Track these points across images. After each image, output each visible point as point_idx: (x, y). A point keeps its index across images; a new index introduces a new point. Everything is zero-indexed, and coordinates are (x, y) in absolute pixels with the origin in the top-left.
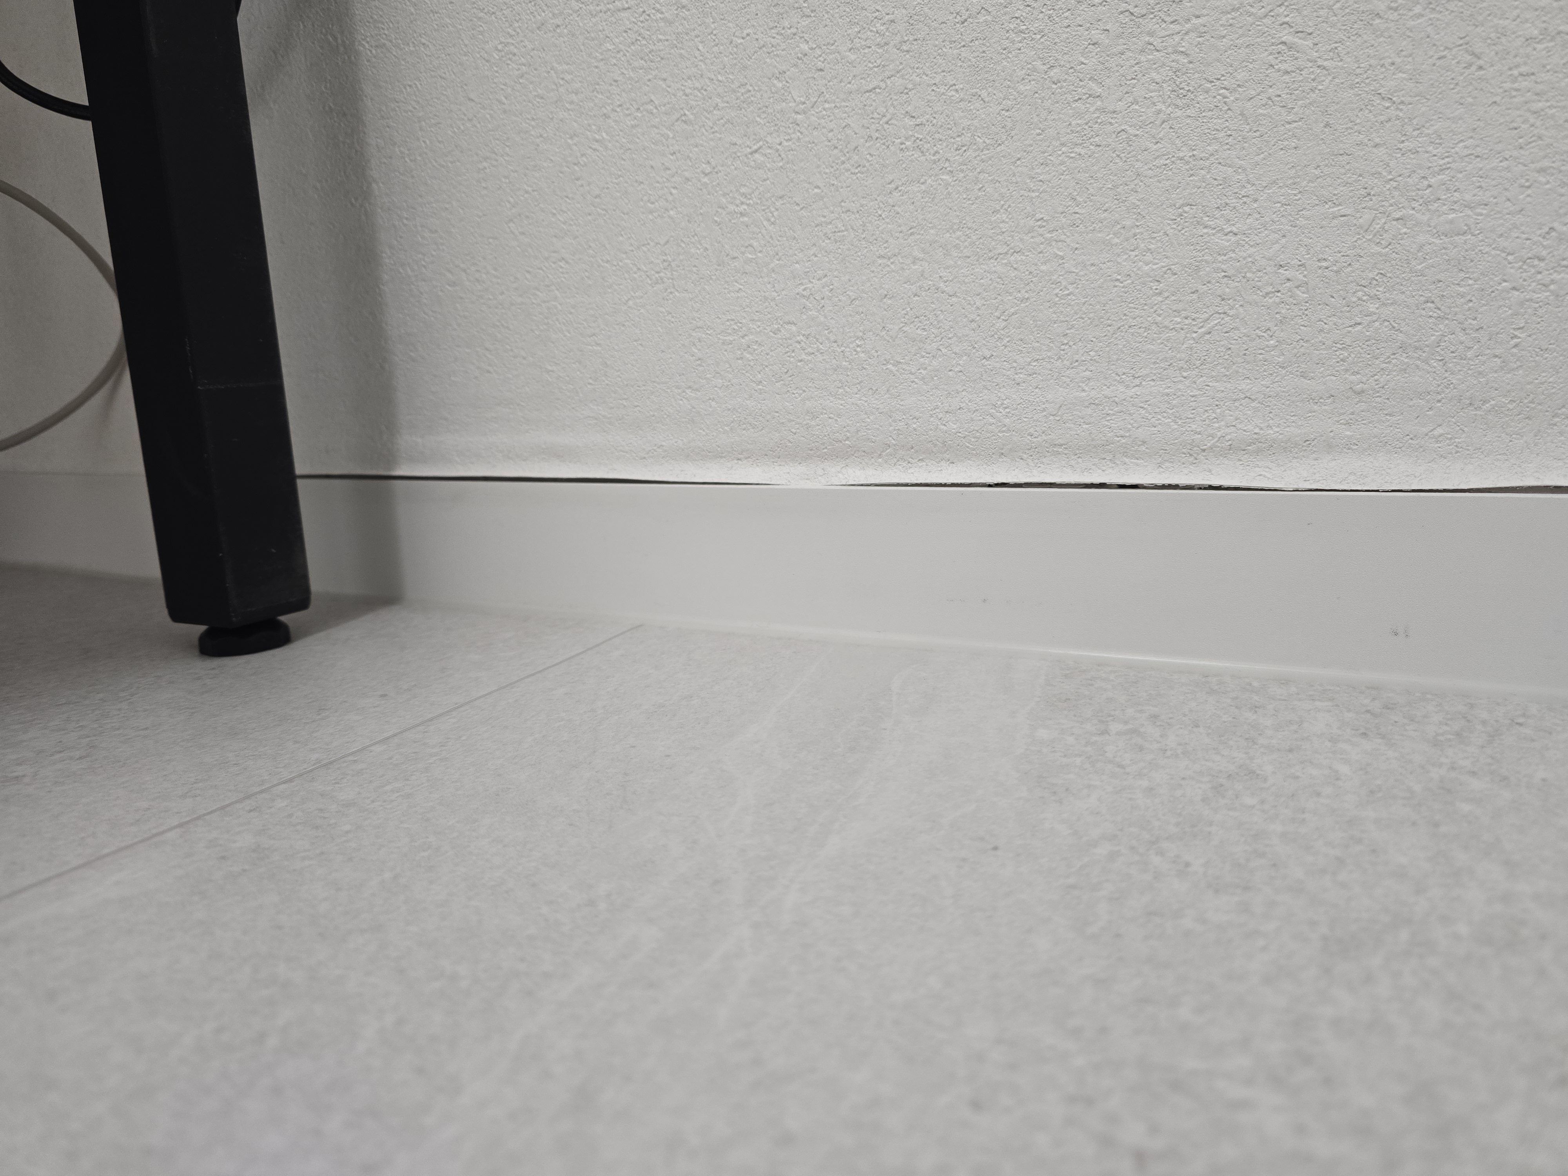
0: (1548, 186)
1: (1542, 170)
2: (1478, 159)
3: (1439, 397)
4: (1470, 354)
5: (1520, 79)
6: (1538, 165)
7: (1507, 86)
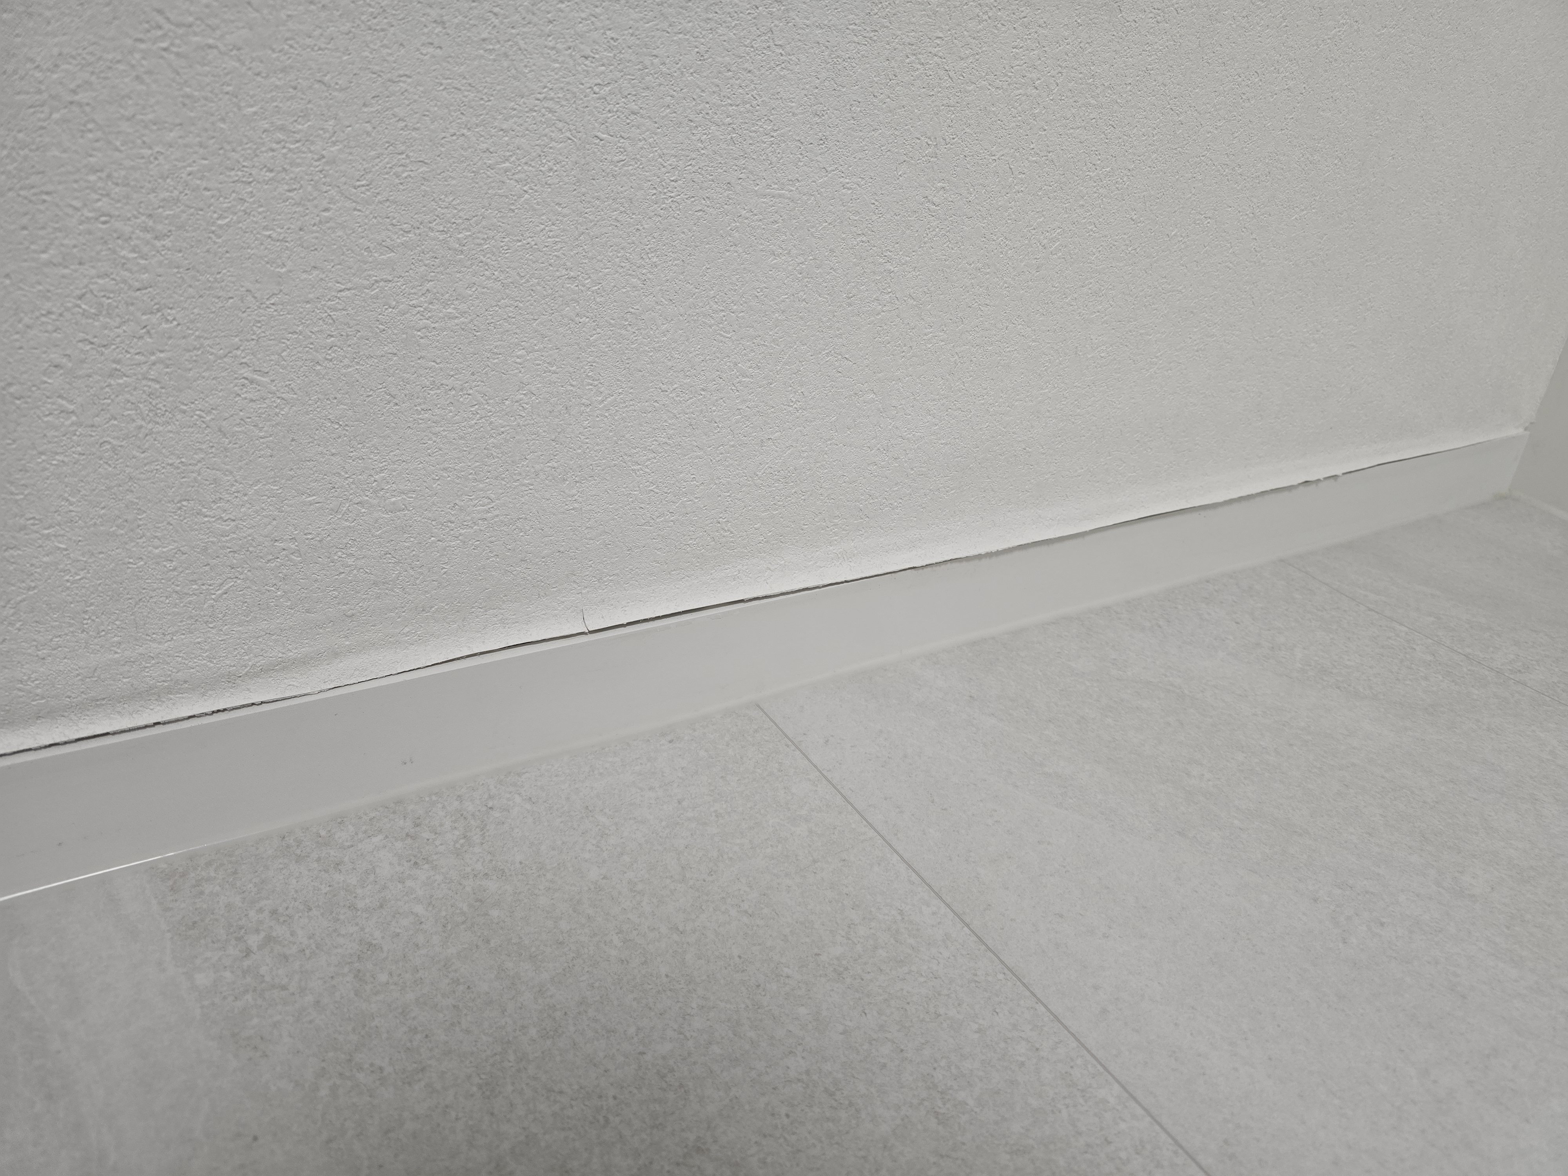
0: (449, 479)
1: (445, 469)
2: (404, 463)
3: (404, 610)
4: (418, 582)
5: (422, 412)
6: (442, 466)
7: (416, 416)
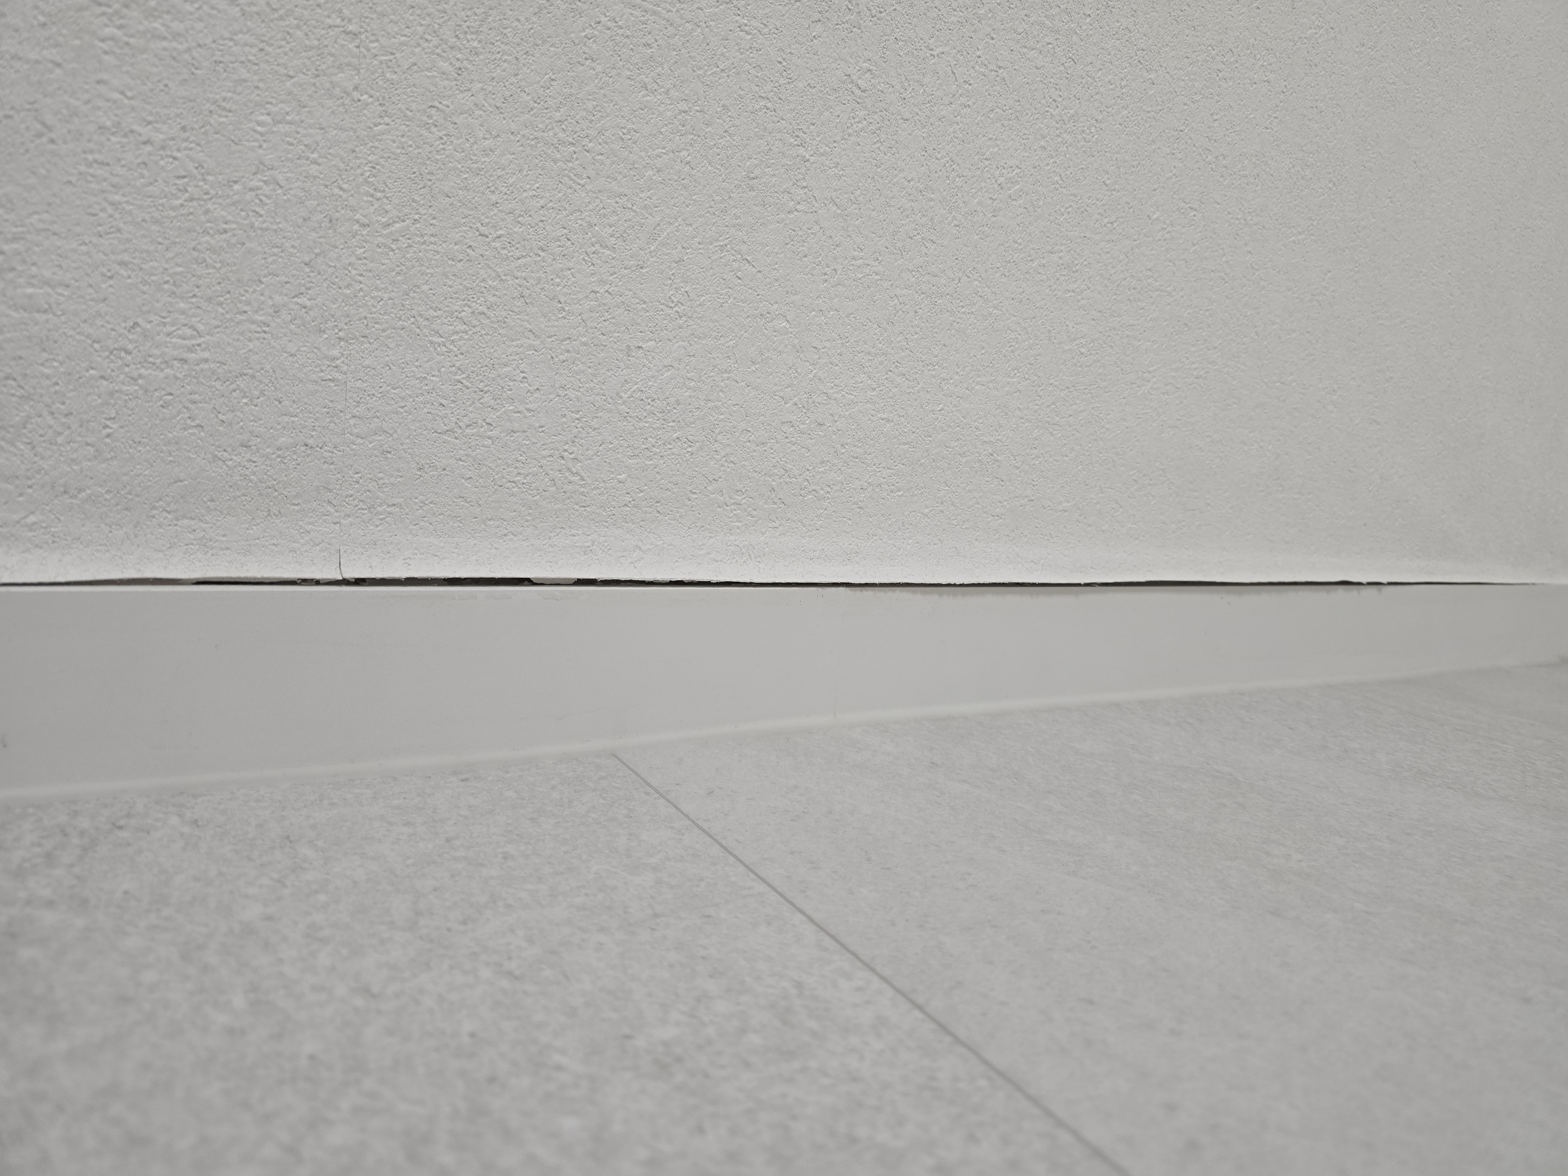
1: (122, 264)
5: (95, 165)
